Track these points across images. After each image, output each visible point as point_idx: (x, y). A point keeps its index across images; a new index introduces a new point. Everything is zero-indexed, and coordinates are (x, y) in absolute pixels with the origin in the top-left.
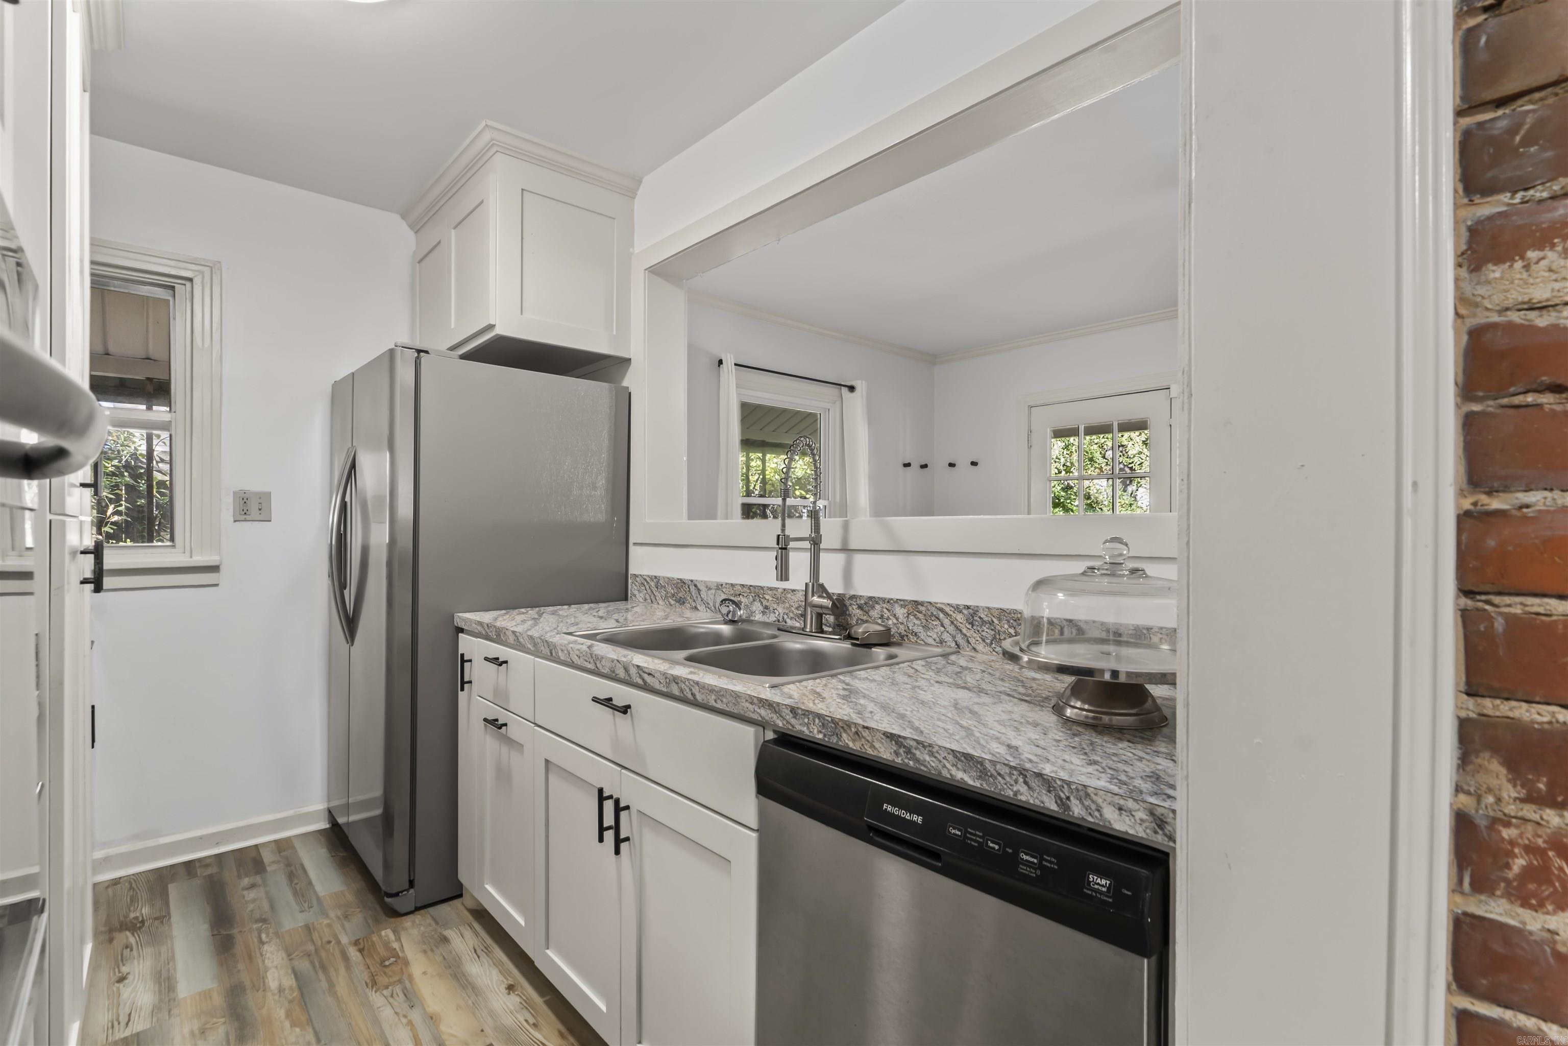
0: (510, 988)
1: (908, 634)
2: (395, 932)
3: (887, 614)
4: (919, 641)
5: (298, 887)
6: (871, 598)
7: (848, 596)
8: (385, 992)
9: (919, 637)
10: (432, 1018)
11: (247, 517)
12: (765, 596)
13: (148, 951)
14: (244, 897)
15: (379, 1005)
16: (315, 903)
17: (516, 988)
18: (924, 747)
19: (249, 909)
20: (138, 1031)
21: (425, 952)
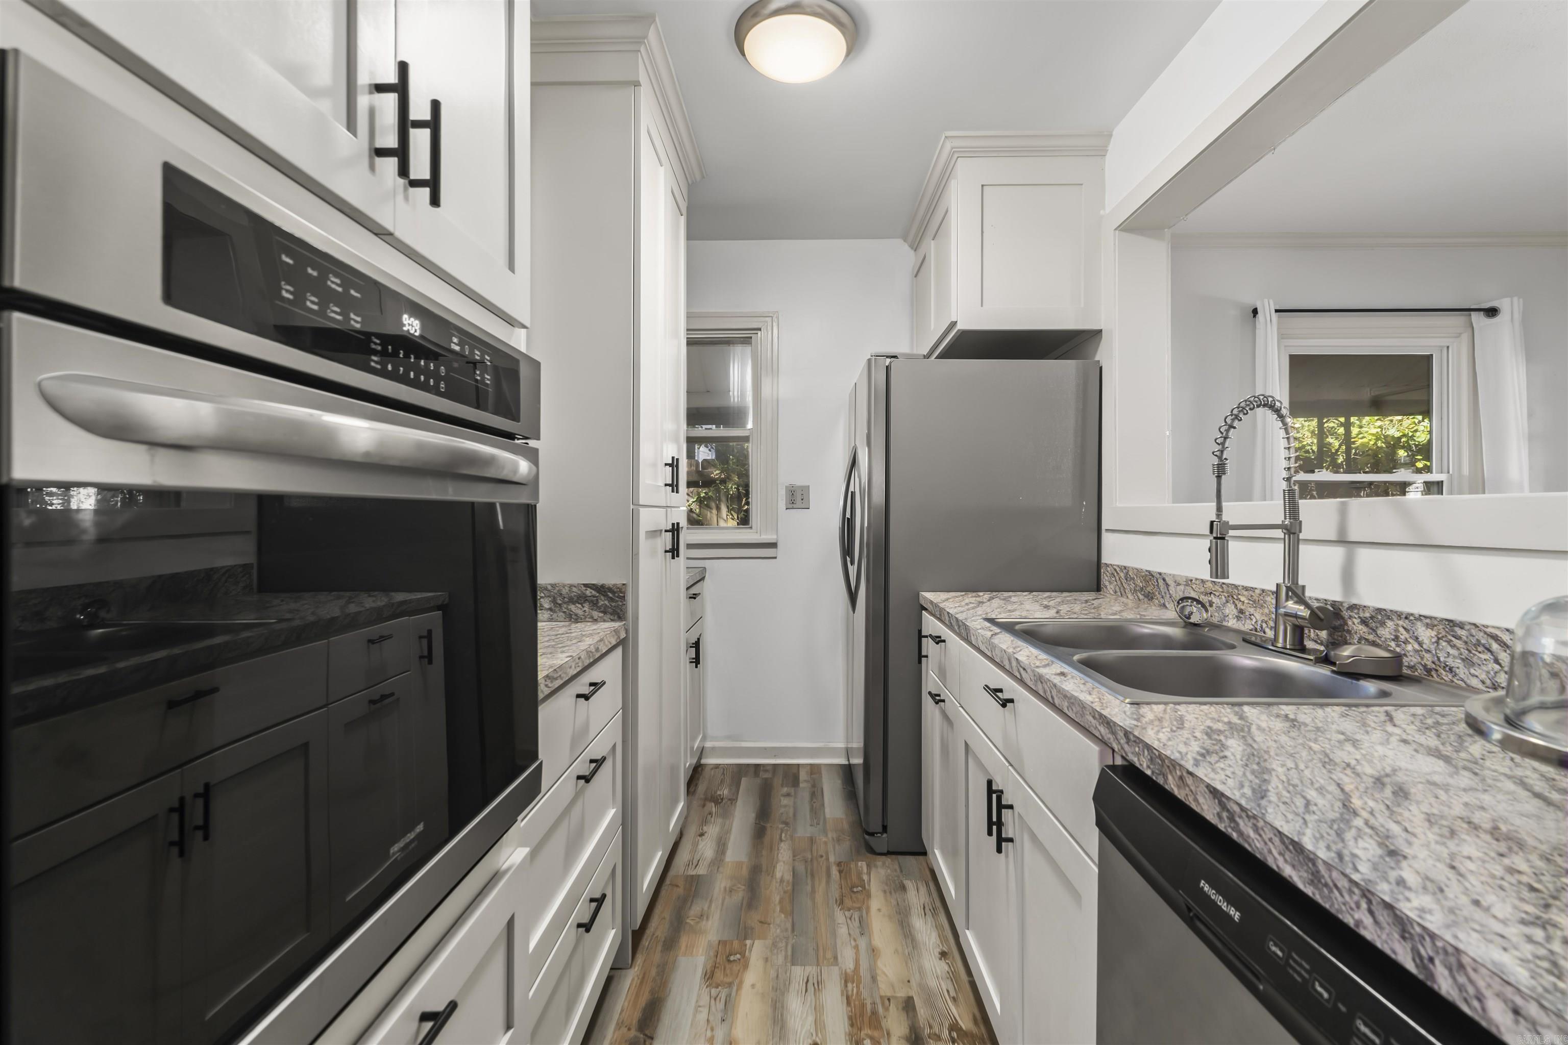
0: (943, 955)
1: (1438, 668)
2: (868, 866)
3: (1404, 635)
4: (1456, 681)
5: (814, 805)
6: (1379, 610)
7: (1346, 605)
8: (846, 913)
9: (1455, 675)
10: (873, 951)
11: (795, 506)
12: (1239, 597)
13: (720, 820)
14: (780, 801)
15: (840, 922)
16: (821, 823)
17: (947, 957)
18: (1248, 816)
19: (781, 811)
20: (700, 874)
21: (885, 892)
